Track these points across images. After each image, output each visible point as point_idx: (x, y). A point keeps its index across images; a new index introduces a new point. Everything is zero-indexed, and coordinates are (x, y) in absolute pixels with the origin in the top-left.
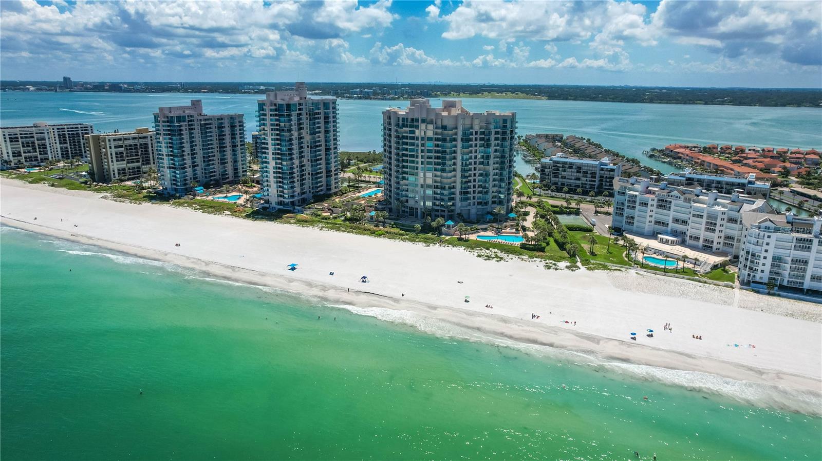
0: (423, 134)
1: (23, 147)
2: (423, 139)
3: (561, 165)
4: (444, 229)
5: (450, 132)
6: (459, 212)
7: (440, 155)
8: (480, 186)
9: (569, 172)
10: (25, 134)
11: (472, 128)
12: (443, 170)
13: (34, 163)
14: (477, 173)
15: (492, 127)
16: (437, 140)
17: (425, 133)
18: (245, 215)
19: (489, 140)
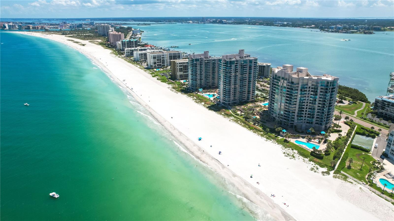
0: (282, 84)
1: (157, 60)
2: (281, 87)
3: (387, 103)
4: (281, 133)
5: (295, 86)
6: (296, 125)
7: (289, 96)
8: (308, 114)
9: (391, 108)
10: (158, 56)
11: (307, 85)
12: (290, 104)
13: (160, 67)
14: (308, 107)
15: (319, 85)
16: (288, 88)
17: (283, 84)
18: (208, 106)
19: (317, 91)
